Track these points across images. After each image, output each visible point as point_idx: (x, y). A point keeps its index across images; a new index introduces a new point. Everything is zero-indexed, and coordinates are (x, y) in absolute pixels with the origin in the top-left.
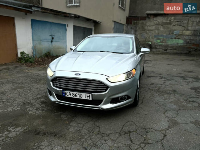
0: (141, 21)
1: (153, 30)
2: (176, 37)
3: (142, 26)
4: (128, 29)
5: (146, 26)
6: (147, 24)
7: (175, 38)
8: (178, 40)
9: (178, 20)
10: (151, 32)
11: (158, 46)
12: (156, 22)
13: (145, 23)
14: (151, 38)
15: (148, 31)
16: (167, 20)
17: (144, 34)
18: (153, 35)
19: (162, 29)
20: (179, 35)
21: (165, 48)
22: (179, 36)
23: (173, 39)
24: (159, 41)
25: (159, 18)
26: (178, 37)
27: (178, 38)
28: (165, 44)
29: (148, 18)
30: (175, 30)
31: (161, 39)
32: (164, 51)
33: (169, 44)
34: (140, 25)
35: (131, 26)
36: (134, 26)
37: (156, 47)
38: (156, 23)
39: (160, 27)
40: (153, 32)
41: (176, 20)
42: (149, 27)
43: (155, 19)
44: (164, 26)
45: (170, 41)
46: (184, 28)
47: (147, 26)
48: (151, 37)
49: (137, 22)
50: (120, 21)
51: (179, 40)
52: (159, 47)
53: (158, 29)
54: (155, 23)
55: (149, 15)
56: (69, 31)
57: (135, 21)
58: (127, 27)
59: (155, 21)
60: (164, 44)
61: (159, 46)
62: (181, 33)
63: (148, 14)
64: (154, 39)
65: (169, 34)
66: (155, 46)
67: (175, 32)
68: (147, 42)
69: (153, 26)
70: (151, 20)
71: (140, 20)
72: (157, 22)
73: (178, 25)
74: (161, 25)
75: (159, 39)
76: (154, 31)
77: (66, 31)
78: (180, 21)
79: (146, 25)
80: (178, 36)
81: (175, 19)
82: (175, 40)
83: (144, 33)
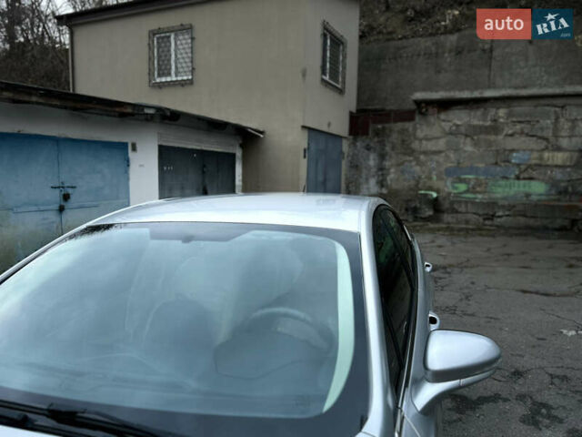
0: (399, 125)
1: (440, 152)
2: (521, 172)
3: (403, 141)
4: (356, 152)
5: (416, 138)
6: (420, 134)
7: (518, 178)
8: (527, 182)
9: (520, 119)
10: (436, 157)
11: (463, 206)
12: (447, 126)
13: (411, 129)
14: (435, 178)
15: (422, 157)
16: (485, 120)
17: (411, 167)
18: (443, 169)
19: (469, 148)
20: (530, 167)
21: (486, 212)
22: (530, 171)
23: (512, 181)
24: (462, 187)
25: (457, 112)
26: (526, 172)
27: (526, 176)
28: (486, 196)
29: (421, 113)
30: (513, 151)
31: (470, 179)
32: (485, 219)
33: (499, 196)
34: (395, 137)
35: (368, 141)
36: (376, 139)
37: (456, 206)
38: (447, 129)
39: (462, 141)
40: (441, 158)
41: (514, 119)
42: (424, 142)
43: (443, 116)
44: (475, 138)
45: (500, 186)
46: (545, 143)
47: (421, 140)
48: (436, 175)
49: (384, 128)
50: (329, 125)
51: (533, 183)
52: (467, 206)
53: (457, 150)
54: (444, 130)
55: (423, 105)
56: (141, 166)
57: (380, 126)
58: (354, 144)
59: (443, 124)
60: (480, 196)
61: (466, 202)
62: (536, 159)
63: (418, 103)
64: (446, 182)
65: (496, 163)
66: (452, 203)
67: (515, 158)
68: (423, 192)
69: (438, 138)
70: (432, 119)
71: (396, 121)
72: (451, 127)
73: (522, 133)
74: (466, 136)
75: (461, 181)
76: (443, 154)
77: (128, 165)
78: (529, 122)
79: (414, 135)
80: (526, 170)
81: (509, 115)
82: (517, 182)
83: (410, 161)
